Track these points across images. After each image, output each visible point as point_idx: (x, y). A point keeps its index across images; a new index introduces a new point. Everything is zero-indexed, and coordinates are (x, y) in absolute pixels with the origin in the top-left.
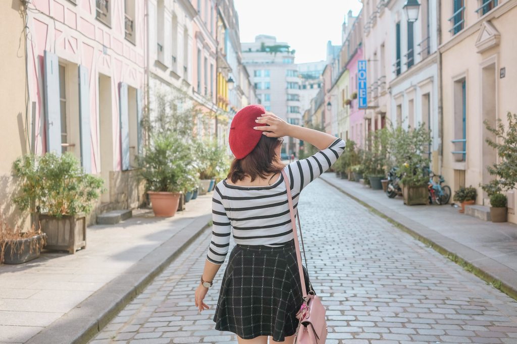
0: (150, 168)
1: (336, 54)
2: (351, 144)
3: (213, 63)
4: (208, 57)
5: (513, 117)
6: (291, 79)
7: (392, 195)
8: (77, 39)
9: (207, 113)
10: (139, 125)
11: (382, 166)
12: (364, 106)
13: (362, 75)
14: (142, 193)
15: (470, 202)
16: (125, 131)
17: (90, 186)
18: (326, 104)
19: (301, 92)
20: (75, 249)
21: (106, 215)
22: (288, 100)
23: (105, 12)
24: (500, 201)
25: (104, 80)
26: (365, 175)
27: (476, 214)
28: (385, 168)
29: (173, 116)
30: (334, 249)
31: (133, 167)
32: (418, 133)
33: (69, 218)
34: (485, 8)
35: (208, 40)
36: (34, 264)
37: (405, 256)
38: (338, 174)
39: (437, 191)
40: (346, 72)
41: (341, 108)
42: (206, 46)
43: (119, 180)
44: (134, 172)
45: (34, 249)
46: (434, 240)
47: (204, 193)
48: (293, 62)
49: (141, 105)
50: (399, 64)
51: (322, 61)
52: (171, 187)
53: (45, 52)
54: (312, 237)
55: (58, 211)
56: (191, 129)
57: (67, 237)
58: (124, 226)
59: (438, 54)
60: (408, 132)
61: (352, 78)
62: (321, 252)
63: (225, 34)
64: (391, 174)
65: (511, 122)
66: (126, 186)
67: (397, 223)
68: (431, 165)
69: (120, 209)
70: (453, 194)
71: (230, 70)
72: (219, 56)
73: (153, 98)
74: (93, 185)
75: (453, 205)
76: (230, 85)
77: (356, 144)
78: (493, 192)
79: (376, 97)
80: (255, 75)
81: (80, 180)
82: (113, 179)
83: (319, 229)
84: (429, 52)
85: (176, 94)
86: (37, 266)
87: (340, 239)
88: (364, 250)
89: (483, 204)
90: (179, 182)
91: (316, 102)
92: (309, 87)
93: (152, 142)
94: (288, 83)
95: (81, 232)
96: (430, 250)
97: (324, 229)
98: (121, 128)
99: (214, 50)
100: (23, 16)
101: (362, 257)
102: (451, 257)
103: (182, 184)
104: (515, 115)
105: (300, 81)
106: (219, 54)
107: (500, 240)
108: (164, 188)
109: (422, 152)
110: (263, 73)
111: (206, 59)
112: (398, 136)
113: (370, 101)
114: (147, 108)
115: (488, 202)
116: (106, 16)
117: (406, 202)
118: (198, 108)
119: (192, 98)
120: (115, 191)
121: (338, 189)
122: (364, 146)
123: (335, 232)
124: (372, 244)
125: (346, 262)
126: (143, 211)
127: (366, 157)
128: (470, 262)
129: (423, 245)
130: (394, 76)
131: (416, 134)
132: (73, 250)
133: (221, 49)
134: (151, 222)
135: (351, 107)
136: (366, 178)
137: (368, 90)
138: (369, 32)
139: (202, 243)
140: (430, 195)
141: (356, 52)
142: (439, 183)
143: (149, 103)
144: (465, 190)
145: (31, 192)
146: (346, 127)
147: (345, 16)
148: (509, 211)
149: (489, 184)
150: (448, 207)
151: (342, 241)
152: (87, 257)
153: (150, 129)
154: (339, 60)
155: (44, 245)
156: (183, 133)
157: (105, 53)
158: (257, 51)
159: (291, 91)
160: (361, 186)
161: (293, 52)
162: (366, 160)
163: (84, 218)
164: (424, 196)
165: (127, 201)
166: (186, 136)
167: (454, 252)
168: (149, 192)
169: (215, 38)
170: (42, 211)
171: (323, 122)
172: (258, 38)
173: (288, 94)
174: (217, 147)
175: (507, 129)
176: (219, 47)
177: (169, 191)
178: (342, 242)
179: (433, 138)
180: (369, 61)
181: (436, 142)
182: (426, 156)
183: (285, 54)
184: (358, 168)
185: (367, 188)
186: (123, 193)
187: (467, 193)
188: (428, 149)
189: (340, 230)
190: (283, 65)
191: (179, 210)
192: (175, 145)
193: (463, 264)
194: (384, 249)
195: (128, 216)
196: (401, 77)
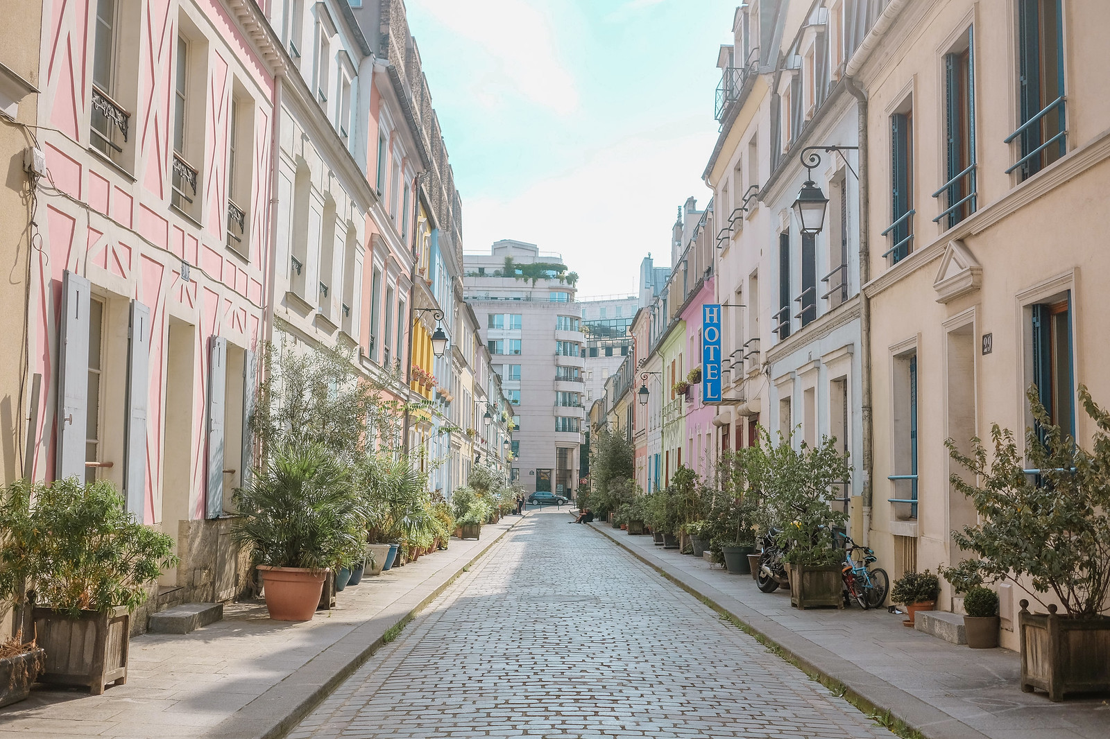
0: (264, 515)
1: (660, 288)
2: (686, 477)
3: (403, 299)
4: (393, 286)
5: (1003, 436)
6: (564, 335)
7: (768, 586)
8: (130, 249)
9: (387, 403)
10: (246, 426)
11: (749, 524)
12: (714, 397)
13: (712, 334)
14: (244, 568)
15: (926, 604)
16: (217, 438)
17: (144, 551)
18: (637, 390)
19: (586, 364)
20: (104, 683)
21: (166, 612)
22: (558, 379)
23: (190, 196)
24: (985, 603)
25: (179, 331)
26: (715, 543)
27: (937, 630)
28: (756, 527)
29: (318, 408)
30: (642, 696)
31: (229, 514)
32: (821, 459)
33: (95, 616)
34: (953, 215)
35: (395, 252)
36: (15, 713)
37: (787, 713)
38: (658, 539)
39: (861, 580)
40: (679, 326)
41: (668, 399)
42: (391, 264)
43: (198, 541)
44: (231, 524)
45: (19, 682)
46: (847, 682)
47: (376, 571)
48: (570, 299)
49: (252, 385)
50: (785, 316)
51: (632, 298)
52: (308, 557)
53: (66, 273)
54: (598, 669)
55: (72, 603)
56: (355, 438)
57: (88, 658)
58: (206, 638)
59: (862, 299)
60: (802, 456)
61: (692, 338)
62: (615, 701)
63: (432, 239)
64: (766, 540)
65: (999, 444)
66: (213, 552)
67: (775, 644)
68: (848, 524)
69: (198, 601)
70: (892, 586)
71: (439, 314)
72: (416, 285)
73: (277, 370)
74: (148, 550)
75: (892, 609)
76: (439, 347)
77: (697, 477)
78: (966, 585)
79: (739, 381)
80: (491, 326)
81: (124, 538)
82: (187, 537)
83: (614, 654)
84: (845, 295)
85: (326, 363)
86: (23, 717)
87: (657, 676)
88: (704, 699)
89: (952, 611)
90: (325, 547)
91: (616, 386)
92: (602, 352)
93: (271, 462)
94: (559, 341)
95: (118, 648)
96: (840, 701)
97: (624, 653)
98: (209, 430)
99: (407, 272)
100: (27, 202)
101: (700, 713)
102: (879, 717)
103: (331, 552)
104: (1006, 431)
105: (584, 339)
106: (418, 280)
107: (982, 685)
108: (293, 561)
109: (830, 498)
110: (507, 320)
111: (389, 290)
112: (781, 464)
113: (728, 389)
114: (265, 390)
115: (960, 603)
116: (191, 202)
117: (797, 601)
118: (371, 393)
119: (357, 372)
120: (188, 563)
121: (658, 569)
122: (713, 481)
123: (646, 661)
124: (722, 687)
125: (666, 723)
126: (245, 607)
127: (716, 503)
128: (917, 727)
129: (825, 691)
130: (776, 338)
131: (818, 460)
132: (99, 685)
133: (422, 271)
134: (261, 632)
135: (689, 398)
136: (716, 550)
137: (724, 366)
138: (727, 248)
139: (369, 677)
140: (845, 587)
141: (700, 286)
142: (864, 563)
143: (269, 380)
144: (916, 579)
145: (19, 561)
146: (679, 439)
147: (680, 210)
148: (1004, 625)
149: (958, 568)
150: (881, 615)
151: (660, 679)
152: (129, 700)
153: (268, 434)
154: (665, 301)
155: (39, 674)
156: (338, 444)
157: (186, 278)
158: (497, 274)
159: (565, 361)
160: (706, 565)
161: (572, 278)
162: (717, 511)
163: (125, 619)
164: (833, 589)
165: (213, 584)
166: (345, 452)
167: (886, 707)
168: (261, 567)
169: (409, 247)
170: (39, 601)
171: (631, 427)
172: (499, 247)
173: (558, 366)
174: (406, 476)
175: (991, 458)
176: (418, 267)
177: (303, 566)
178: (661, 683)
179: (851, 469)
180: (726, 305)
181: (858, 478)
182: (840, 507)
183: (555, 283)
184: (699, 526)
185: (718, 570)
186: (205, 569)
187: (920, 586)
188: (842, 491)
189: (658, 657)
190: (550, 304)
191: (321, 608)
192: (320, 470)
193: (902, 732)
194: (746, 699)
195: (214, 616)
196: (789, 341)
